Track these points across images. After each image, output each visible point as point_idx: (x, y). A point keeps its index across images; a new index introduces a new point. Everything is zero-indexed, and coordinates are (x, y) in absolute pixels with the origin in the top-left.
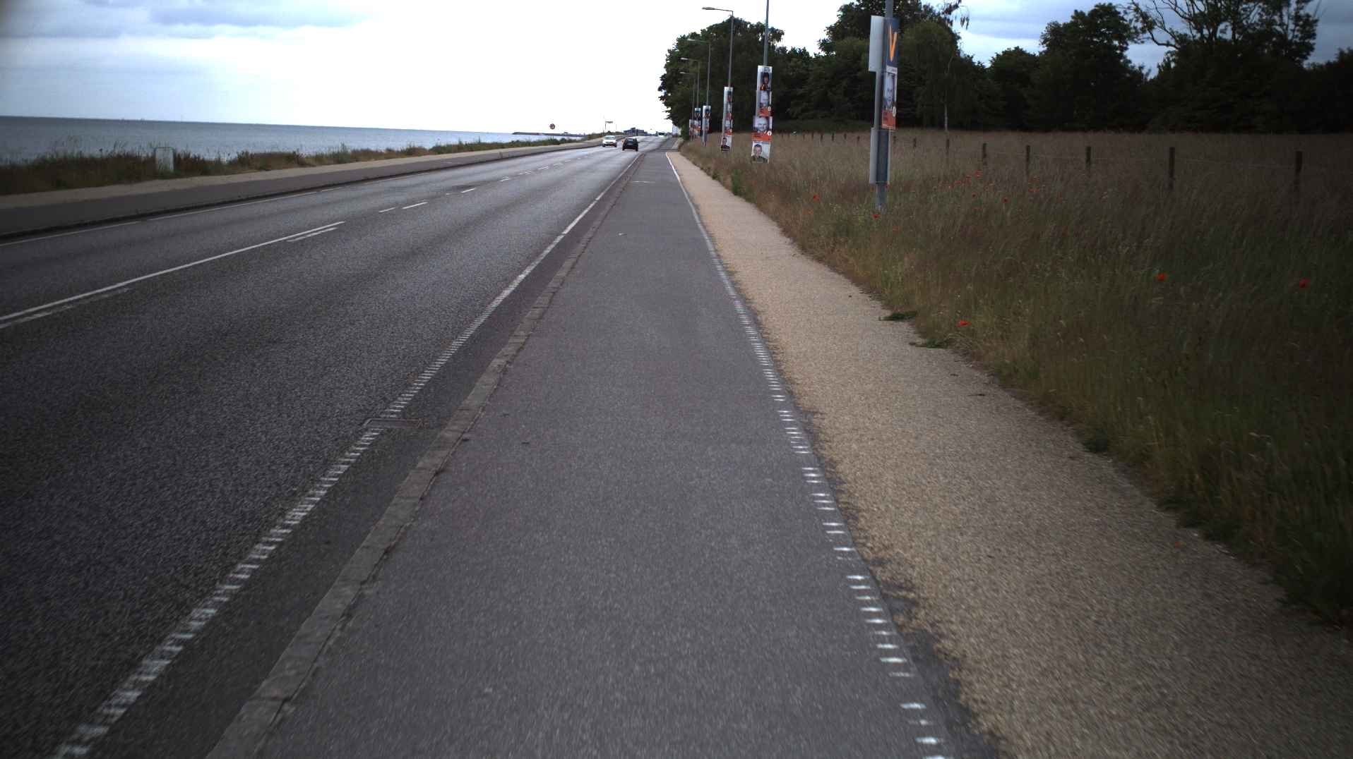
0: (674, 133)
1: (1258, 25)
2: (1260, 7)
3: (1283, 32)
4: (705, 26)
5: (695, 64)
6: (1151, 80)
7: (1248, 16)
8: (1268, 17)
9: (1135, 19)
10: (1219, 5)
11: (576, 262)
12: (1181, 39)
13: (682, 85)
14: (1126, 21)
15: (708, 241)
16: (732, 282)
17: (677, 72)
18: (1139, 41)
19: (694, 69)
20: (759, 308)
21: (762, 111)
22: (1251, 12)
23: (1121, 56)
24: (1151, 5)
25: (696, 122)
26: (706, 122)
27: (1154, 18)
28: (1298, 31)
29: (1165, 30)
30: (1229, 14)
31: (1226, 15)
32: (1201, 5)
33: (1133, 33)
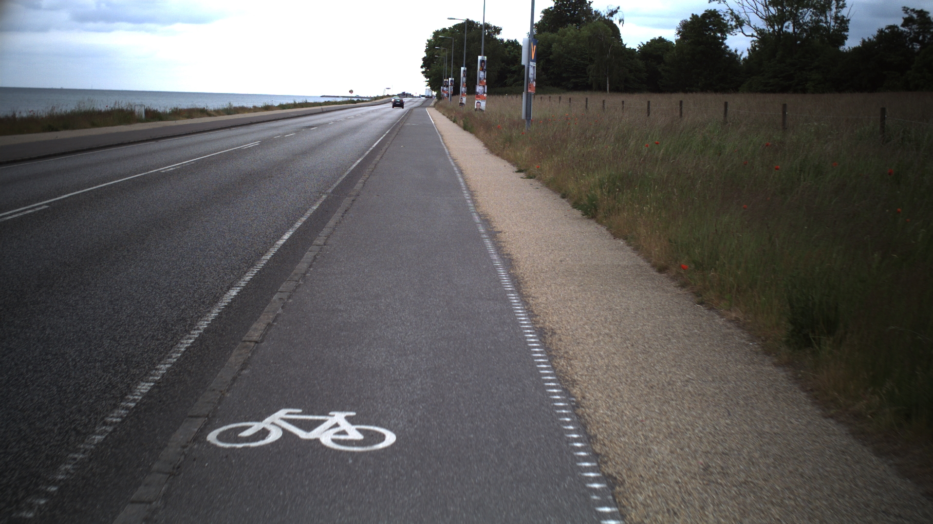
0: (430, 95)
1: (809, 23)
2: (811, 11)
3: (827, 27)
5: (444, 51)
6: (744, 59)
7: (803, 17)
8: (817, 18)
9: (731, 19)
10: (785, 10)
11: (383, 156)
12: (761, 32)
13: (436, 64)
14: (725, 20)
17: (433, 55)
18: (734, 34)
19: (444, 54)
21: (481, 82)
22: (805, 14)
23: (722, 43)
24: (741, 10)
25: (445, 88)
26: (451, 88)
27: (744, 18)
28: (837, 26)
29: (751, 26)
30: (791, 16)
31: (789, 16)
32: (773, 10)
33: (730, 28)
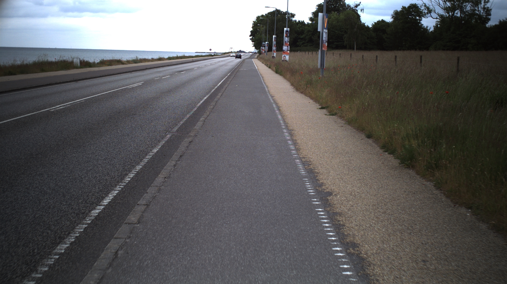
0: (254, 52)
1: (470, 11)
2: (470, 4)
3: (479, 14)
4: (267, 13)
5: (263, 27)
6: (431, 32)
7: (466, 8)
8: (473, 8)
9: (424, 9)
10: (455, 4)
11: (223, 94)
12: (441, 16)
13: (258, 34)
14: (421, 10)
15: (266, 87)
16: (273, 99)
17: (256, 29)
18: (426, 17)
19: (263, 28)
20: (280, 106)
21: (286, 44)
22: (467, 6)
23: (420, 23)
24: (430, 4)
25: (263, 48)
26: (267, 48)
27: (432, 9)
28: (485, 13)
29: (436, 13)
30: (459, 7)
31: (458, 7)
32: (448, 4)
33: (424, 14)
